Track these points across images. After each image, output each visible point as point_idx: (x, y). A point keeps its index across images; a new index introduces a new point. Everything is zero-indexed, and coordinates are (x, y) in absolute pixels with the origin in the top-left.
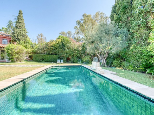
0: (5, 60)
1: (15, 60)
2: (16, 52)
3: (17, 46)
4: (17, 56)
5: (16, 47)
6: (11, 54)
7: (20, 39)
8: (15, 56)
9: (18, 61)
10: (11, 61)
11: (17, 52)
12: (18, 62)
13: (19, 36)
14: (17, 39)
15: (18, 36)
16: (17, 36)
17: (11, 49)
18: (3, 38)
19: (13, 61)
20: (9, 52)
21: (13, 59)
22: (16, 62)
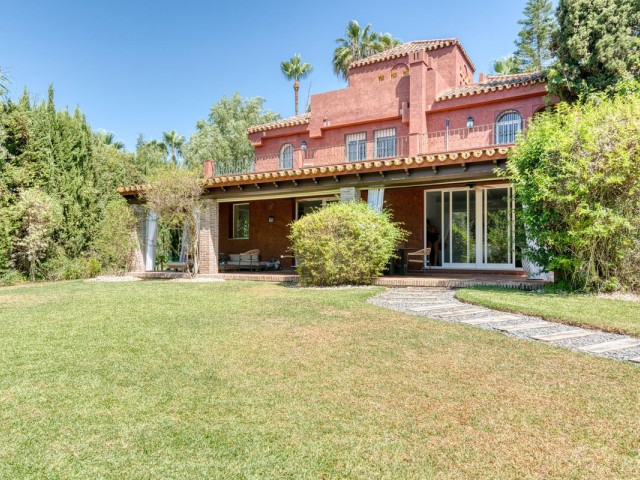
0: (510, 266)
1: (586, 269)
2: (593, 179)
3: (601, 121)
4: (607, 221)
5: (597, 130)
6: (551, 206)
7: (613, 64)
8: (589, 231)
9: (615, 283)
10: (550, 277)
11: (610, 180)
12: (609, 290)
13: (607, 38)
14: (585, 74)
15: (600, 43)
16: (592, 48)
17: (555, 156)
18: (502, 107)
19: (567, 283)
20: (541, 187)
21: (568, 255)
22: (594, 287)
